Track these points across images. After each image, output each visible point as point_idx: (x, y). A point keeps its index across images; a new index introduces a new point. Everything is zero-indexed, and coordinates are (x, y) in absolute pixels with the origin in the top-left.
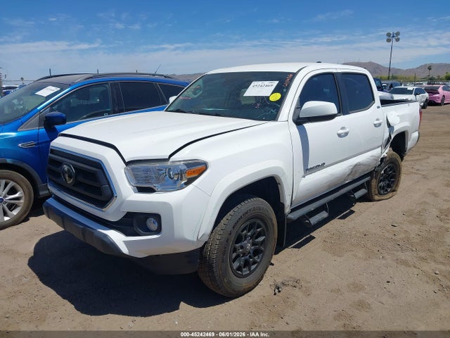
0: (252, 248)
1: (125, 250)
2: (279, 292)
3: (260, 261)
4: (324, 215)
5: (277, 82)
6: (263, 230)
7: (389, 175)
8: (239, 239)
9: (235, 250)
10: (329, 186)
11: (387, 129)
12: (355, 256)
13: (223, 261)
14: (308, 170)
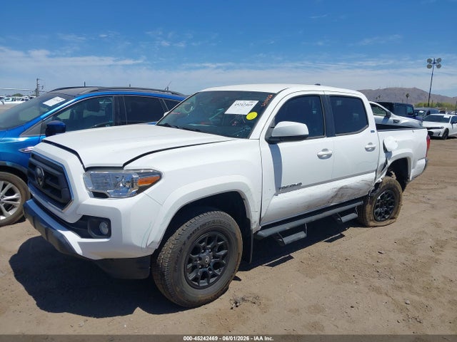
0: (213, 260)
1: (79, 251)
2: (237, 306)
3: (221, 274)
4: (302, 235)
5: (257, 102)
6: (225, 243)
7: (387, 201)
8: (196, 250)
9: (190, 261)
10: (309, 207)
11: (383, 155)
12: (328, 279)
13: (175, 270)
14: (280, 189)
